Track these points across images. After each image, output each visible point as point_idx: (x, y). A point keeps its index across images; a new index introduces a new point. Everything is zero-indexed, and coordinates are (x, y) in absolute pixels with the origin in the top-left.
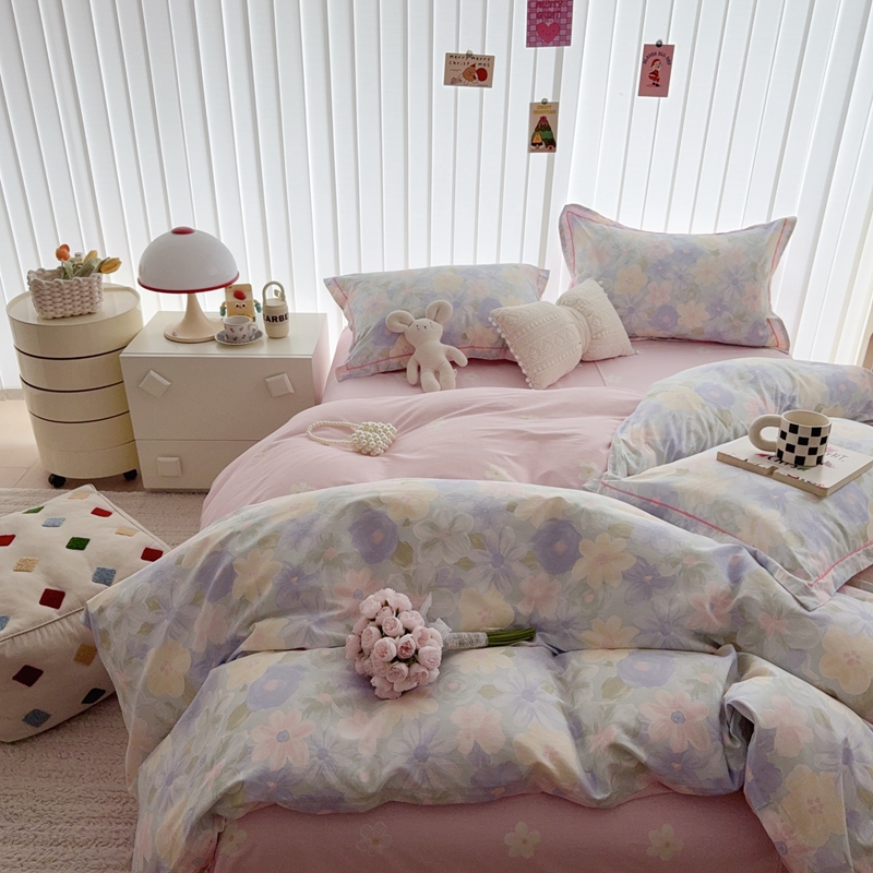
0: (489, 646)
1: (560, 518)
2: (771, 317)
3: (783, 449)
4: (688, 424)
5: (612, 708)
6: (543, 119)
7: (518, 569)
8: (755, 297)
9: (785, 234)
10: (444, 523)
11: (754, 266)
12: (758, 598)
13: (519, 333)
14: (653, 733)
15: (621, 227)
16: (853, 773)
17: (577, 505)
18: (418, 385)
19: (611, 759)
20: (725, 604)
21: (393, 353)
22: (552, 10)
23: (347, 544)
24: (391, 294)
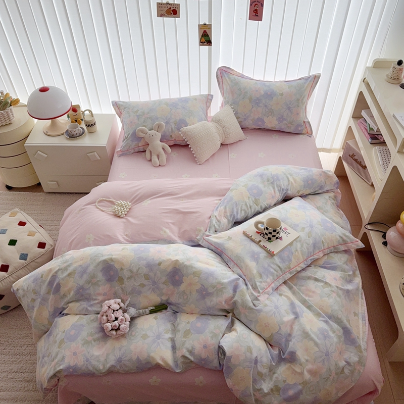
1: (177, 267)
2: (306, 120)
4: (242, 207)
5: (185, 341)
6: (205, 31)
7: (161, 286)
8: (298, 114)
9: (315, 82)
10: (135, 270)
11: (298, 100)
12: (240, 301)
13: (192, 140)
14: (196, 352)
16: (257, 367)
19: (182, 360)
20: (231, 300)
21: (140, 144)
23: (100, 276)
24: (139, 117)
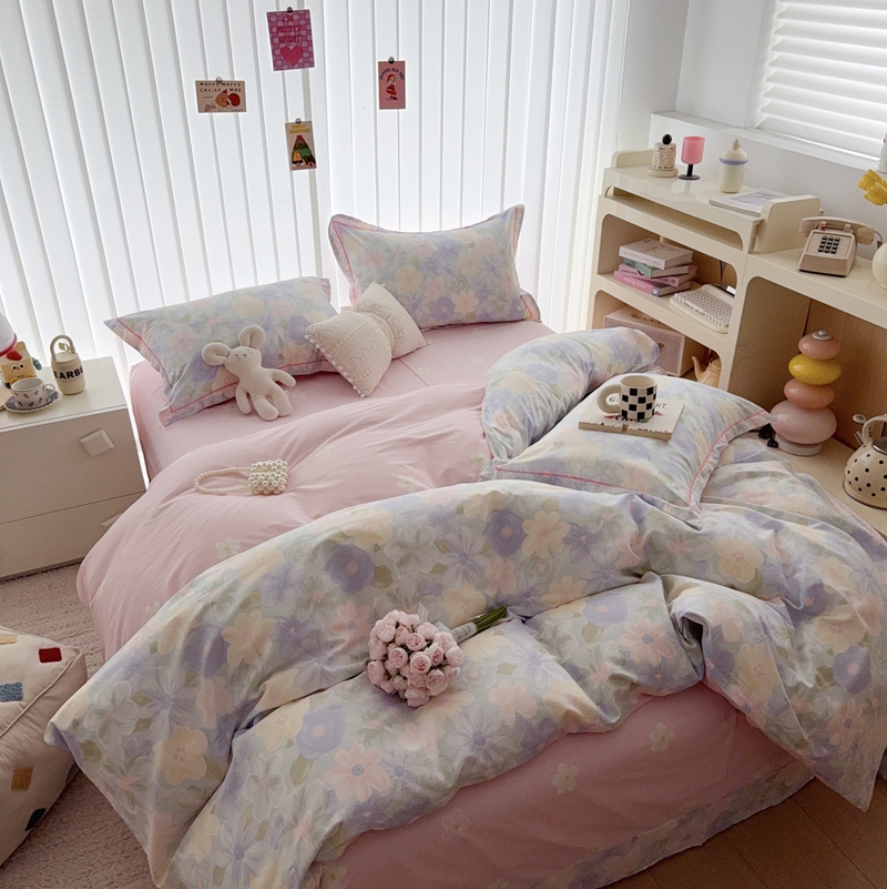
0: (478, 632)
1: (500, 508)
3: (627, 409)
4: (535, 402)
5: (598, 648)
6: (300, 137)
7: (481, 560)
8: (509, 279)
9: (518, 221)
10: (410, 539)
12: (662, 530)
13: (338, 346)
14: (635, 657)
15: (385, 231)
16: (771, 639)
17: (510, 494)
18: (253, 412)
19: (613, 688)
20: (638, 542)
21: (215, 386)
22: (292, 34)
23: (329, 584)
24: (196, 327)
